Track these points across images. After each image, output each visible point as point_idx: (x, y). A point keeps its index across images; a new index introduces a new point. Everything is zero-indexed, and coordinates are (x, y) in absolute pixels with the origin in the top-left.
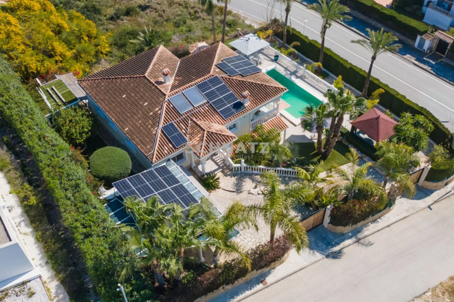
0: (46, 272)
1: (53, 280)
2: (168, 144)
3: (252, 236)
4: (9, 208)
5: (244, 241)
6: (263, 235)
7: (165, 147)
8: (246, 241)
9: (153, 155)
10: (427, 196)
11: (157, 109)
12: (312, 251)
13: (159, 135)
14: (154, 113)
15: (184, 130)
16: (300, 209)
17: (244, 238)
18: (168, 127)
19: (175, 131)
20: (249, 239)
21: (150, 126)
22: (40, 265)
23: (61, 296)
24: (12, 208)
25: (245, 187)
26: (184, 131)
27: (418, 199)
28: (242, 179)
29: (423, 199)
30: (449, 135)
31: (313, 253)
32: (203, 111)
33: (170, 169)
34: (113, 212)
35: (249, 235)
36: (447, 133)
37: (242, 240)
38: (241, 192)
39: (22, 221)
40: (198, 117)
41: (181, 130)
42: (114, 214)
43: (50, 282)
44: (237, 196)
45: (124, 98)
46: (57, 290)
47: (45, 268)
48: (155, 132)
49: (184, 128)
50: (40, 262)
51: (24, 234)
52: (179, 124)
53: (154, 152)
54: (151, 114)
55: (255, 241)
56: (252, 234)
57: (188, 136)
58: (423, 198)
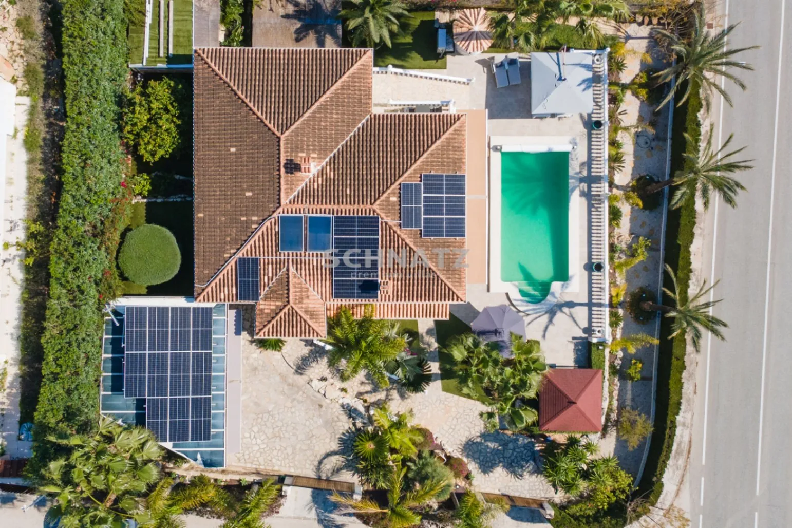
0: (14, 349)
1: (15, 365)
2: (232, 286)
3: (266, 441)
4: (13, 224)
5: (252, 440)
6: (278, 448)
7: (226, 288)
8: (254, 441)
9: (203, 290)
10: (528, 521)
11: (255, 218)
12: (312, 504)
13: (229, 267)
14: (246, 222)
15: (268, 277)
16: (348, 447)
17: (254, 437)
18: (248, 262)
19: (253, 274)
20: (259, 441)
21: (228, 239)
22: (12, 334)
23: (14, 391)
24: (15, 226)
25: (312, 369)
26: (266, 280)
27: (513, 518)
28: (318, 355)
29: (519, 523)
30: (656, 476)
31: (311, 508)
32: (315, 264)
33: (213, 318)
34: (113, 335)
35: (263, 437)
36: (658, 472)
37: (250, 437)
38: (301, 374)
39: (19, 256)
40: (301, 269)
41: (264, 275)
42: (112, 339)
43: (11, 365)
44: (292, 376)
45: (231, 154)
46: (14, 380)
47: (15, 342)
48: (228, 255)
49: (270, 275)
50: (13, 331)
51: (13, 278)
52: (268, 264)
53: (206, 287)
54: (244, 219)
55: (264, 449)
56: (268, 437)
57: (267, 288)
58: (522, 520)
